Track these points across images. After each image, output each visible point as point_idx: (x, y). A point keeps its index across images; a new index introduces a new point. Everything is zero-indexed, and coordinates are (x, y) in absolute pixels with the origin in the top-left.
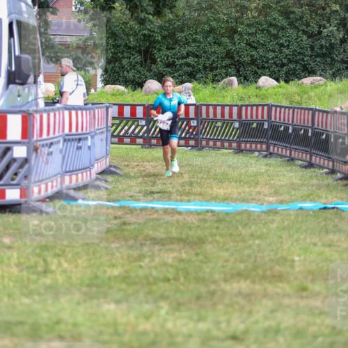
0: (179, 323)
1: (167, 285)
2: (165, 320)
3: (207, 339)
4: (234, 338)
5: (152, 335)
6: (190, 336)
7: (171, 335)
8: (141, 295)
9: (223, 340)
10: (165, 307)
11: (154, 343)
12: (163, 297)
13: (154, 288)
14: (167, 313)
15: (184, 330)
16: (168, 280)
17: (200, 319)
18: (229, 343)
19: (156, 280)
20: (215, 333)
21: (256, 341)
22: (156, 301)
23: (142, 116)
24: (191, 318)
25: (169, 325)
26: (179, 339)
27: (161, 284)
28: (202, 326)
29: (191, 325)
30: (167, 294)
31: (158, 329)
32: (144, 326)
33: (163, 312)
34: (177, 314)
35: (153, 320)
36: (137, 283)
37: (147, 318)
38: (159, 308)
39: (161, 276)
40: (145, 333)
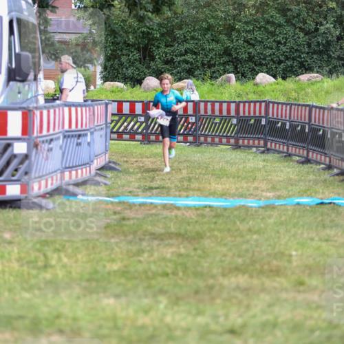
0: (178, 317)
1: (166, 279)
2: (164, 315)
3: (205, 333)
4: (232, 332)
5: (151, 329)
6: (188, 330)
7: (170, 328)
8: (140, 290)
9: (221, 334)
10: (163, 301)
11: (152, 337)
12: (162, 292)
13: (153, 282)
14: (166, 307)
15: (183, 324)
16: (167, 275)
17: (199, 313)
18: (227, 337)
19: (155, 275)
20: (213, 327)
21: (254, 335)
22: (155, 296)
23: (141, 113)
24: (189, 312)
25: (168, 319)
26: (178, 333)
27: (160, 279)
28: (201, 320)
29: (190, 319)
30: (166, 288)
31: (157, 323)
32: (143, 320)
33: (162, 306)
34: (176, 308)
35: (152, 314)
36: (136, 278)
37: (146, 312)
38: (158, 302)
39: (160, 271)
40: (143, 327)
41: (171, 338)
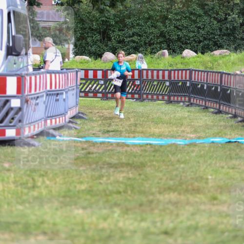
0: (127, 223)
1: (119, 196)
2: (118, 221)
3: (147, 234)
4: (166, 233)
5: (108, 231)
6: (135, 232)
7: (122, 231)
8: (101, 203)
9: (158, 235)
10: (117, 212)
11: (109, 237)
12: (116, 205)
13: (110, 198)
14: (119, 216)
15: (131, 228)
16: (119, 193)
17: (143, 220)
18: (162, 237)
19: (112, 193)
20: (153, 229)
21: (181, 235)
22: (111, 207)
24: (135, 220)
25: (121, 224)
26: (128, 234)
27: (115, 196)
28: (144, 225)
29: (136, 224)
30: (119, 202)
31: (112, 227)
32: (103, 225)
33: (116, 215)
34: (126, 216)
35: (109, 220)
36: (97, 195)
37: (105, 219)
38: (113, 212)
39: (115, 190)
40: (103, 230)
41: (122, 237)
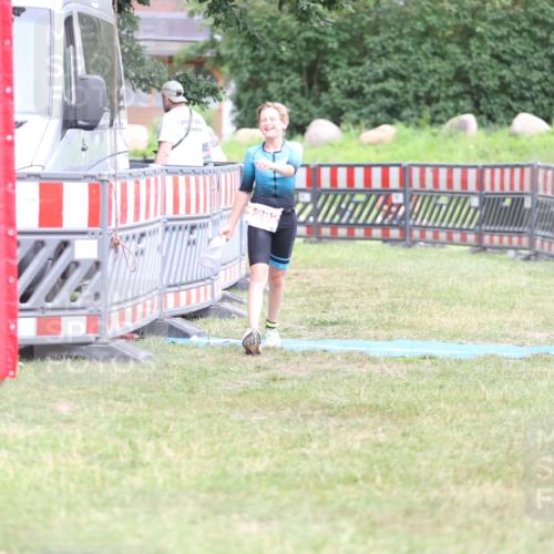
1: (352, 489)
8: (306, 507)
12: (344, 511)
13: (329, 494)
14: (352, 541)
16: (354, 480)
19: (333, 482)
22: (332, 519)
23: (304, 186)
27: (340, 487)
33: (345, 538)
34: (371, 541)
36: (298, 487)
37: (317, 549)
39: (341, 473)
